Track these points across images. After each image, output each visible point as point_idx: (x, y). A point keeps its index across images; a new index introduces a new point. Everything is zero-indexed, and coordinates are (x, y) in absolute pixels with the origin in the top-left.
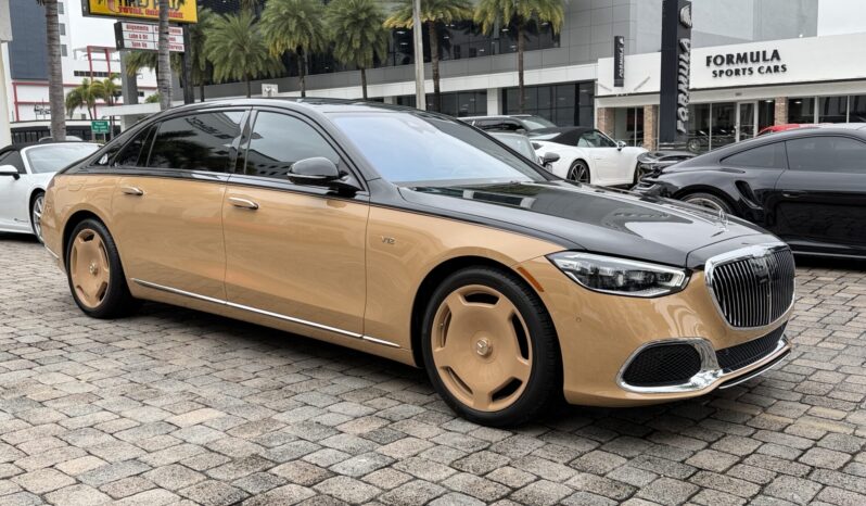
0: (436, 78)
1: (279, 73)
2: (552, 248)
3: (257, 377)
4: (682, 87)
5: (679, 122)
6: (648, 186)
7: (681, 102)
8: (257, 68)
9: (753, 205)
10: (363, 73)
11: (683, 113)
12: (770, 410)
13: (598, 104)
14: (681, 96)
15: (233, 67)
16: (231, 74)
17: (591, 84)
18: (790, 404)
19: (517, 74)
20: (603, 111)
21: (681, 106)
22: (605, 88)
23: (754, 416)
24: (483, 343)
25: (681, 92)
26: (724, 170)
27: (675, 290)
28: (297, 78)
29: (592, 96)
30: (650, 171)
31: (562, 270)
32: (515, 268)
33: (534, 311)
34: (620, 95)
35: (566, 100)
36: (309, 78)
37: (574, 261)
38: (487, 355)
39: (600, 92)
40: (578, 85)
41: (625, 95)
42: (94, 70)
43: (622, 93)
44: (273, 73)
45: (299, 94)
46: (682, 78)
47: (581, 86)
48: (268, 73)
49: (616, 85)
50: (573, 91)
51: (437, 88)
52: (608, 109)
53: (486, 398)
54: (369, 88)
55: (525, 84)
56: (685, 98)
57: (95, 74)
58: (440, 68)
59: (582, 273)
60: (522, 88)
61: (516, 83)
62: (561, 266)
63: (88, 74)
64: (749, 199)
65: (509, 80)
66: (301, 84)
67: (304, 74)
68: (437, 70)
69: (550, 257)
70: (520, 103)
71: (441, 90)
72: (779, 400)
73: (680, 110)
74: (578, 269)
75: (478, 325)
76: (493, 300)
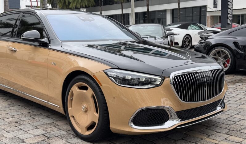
0: (148, 6)
1: (93, 5)
2: (106, 67)
3: (14, 117)
4: (229, 7)
5: (228, 20)
6: (202, 44)
7: (229, 12)
8: (85, 4)
9: (240, 51)
10: (122, 4)
11: (230, 17)
12: (211, 137)
13: (208, 14)
14: (229, 10)
15: (77, 3)
16: (76, 6)
17: (205, 7)
18: (221, 134)
19: (177, 4)
20: (209, 17)
21: (229, 14)
22: (210, 8)
23: (202, 139)
24: (84, 107)
25: (229, 8)
26: (230, 38)
27: (157, 86)
28: (99, 7)
29: (206, 11)
30: (203, 38)
31: (109, 76)
32: (92, 76)
33: (100, 93)
34: (216, 11)
35: (196, 13)
36: (103, 7)
37: (114, 73)
38: (86, 111)
39: (208, 10)
40: (201, 7)
41: (217, 11)
42: (32, 5)
43: (216, 10)
44: (90, 5)
45: (99, 13)
46: (229, 3)
47: (202, 8)
48: (89, 6)
49: (214, 7)
50: (199, 10)
51: (148, 9)
52: (211, 16)
53: (84, 129)
54: (124, 10)
55: (180, 7)
56: (231, 11)
57: (33, 6)
58: (149, 2)
59: (116, 78)
60: (179, 9)
61: (177, 7)
62: (109, 75)
63: (30, 6)
64: (239, 49)
65: (175, 6)
66: (100, 9)
67: (101, 5)
68: (148, 3)
69: (105, 71)
70: (178, 14)
71: (150, 10)
72: (217, 132)
73: (229, 15)
74: (115, 76)
75: (82, 99)
76: (86, 88)
